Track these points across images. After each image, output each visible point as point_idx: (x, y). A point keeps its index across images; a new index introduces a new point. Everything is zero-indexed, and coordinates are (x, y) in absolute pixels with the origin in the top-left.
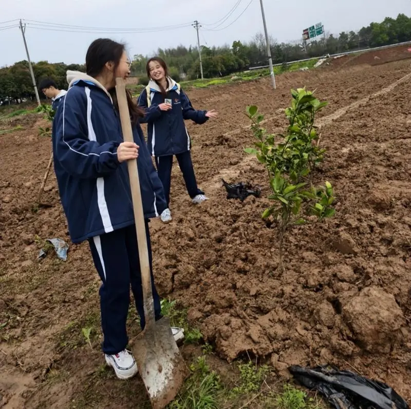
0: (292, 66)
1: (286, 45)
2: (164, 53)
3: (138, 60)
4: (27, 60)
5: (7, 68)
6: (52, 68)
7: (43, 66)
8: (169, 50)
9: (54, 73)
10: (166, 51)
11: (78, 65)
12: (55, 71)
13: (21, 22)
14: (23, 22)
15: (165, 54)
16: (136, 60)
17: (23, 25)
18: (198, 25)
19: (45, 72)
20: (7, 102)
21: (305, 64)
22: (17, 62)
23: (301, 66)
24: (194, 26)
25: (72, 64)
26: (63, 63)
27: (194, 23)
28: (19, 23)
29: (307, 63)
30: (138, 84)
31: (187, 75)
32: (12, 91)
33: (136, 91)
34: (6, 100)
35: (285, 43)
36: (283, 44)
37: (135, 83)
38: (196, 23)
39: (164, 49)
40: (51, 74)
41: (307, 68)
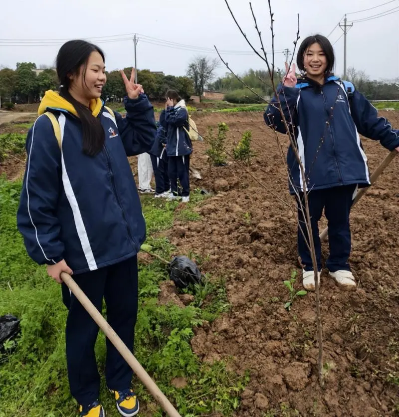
0: (378, 105)
1: (379, 83)
2: (255, 73)
3: (228, 78)
4: (134, 67)
5: (117, 71)
6: (153, 77)
7: (145, 74)
8: (260, 71)
9: (153, 81)
10: (257, 72)
11: (174, 77)
12: (154, 79)
13: (135, 36)
14: (137, 36)
15: (255, 75)
16: (227, 77)
17: (137, 39)
18: (289, 53)
19: (146, 79)
20: (112, 99)
21: (393, 105)
22: (126, 67)
23: (388, 106)
24: (285, 53)
25: (169, 75)
26: (162, 72)
27: (284, 51)
28: (133, 37)
29: (395, 104)
30: (223, 100)
31: (271, 98)
32: (118, 92)
33: (218, 106)
34: (112, 97)
35: (378, 80)
36: (375, 82)
37: (221, 99)
38: (287, 51)
39: (255, 70)
40: (151, 81)
41: (393, 109)
